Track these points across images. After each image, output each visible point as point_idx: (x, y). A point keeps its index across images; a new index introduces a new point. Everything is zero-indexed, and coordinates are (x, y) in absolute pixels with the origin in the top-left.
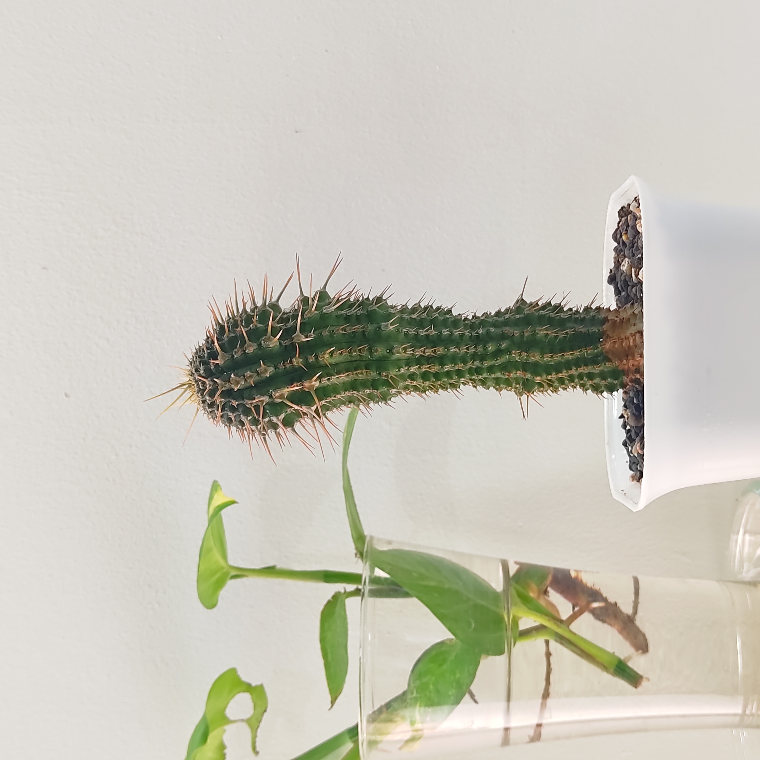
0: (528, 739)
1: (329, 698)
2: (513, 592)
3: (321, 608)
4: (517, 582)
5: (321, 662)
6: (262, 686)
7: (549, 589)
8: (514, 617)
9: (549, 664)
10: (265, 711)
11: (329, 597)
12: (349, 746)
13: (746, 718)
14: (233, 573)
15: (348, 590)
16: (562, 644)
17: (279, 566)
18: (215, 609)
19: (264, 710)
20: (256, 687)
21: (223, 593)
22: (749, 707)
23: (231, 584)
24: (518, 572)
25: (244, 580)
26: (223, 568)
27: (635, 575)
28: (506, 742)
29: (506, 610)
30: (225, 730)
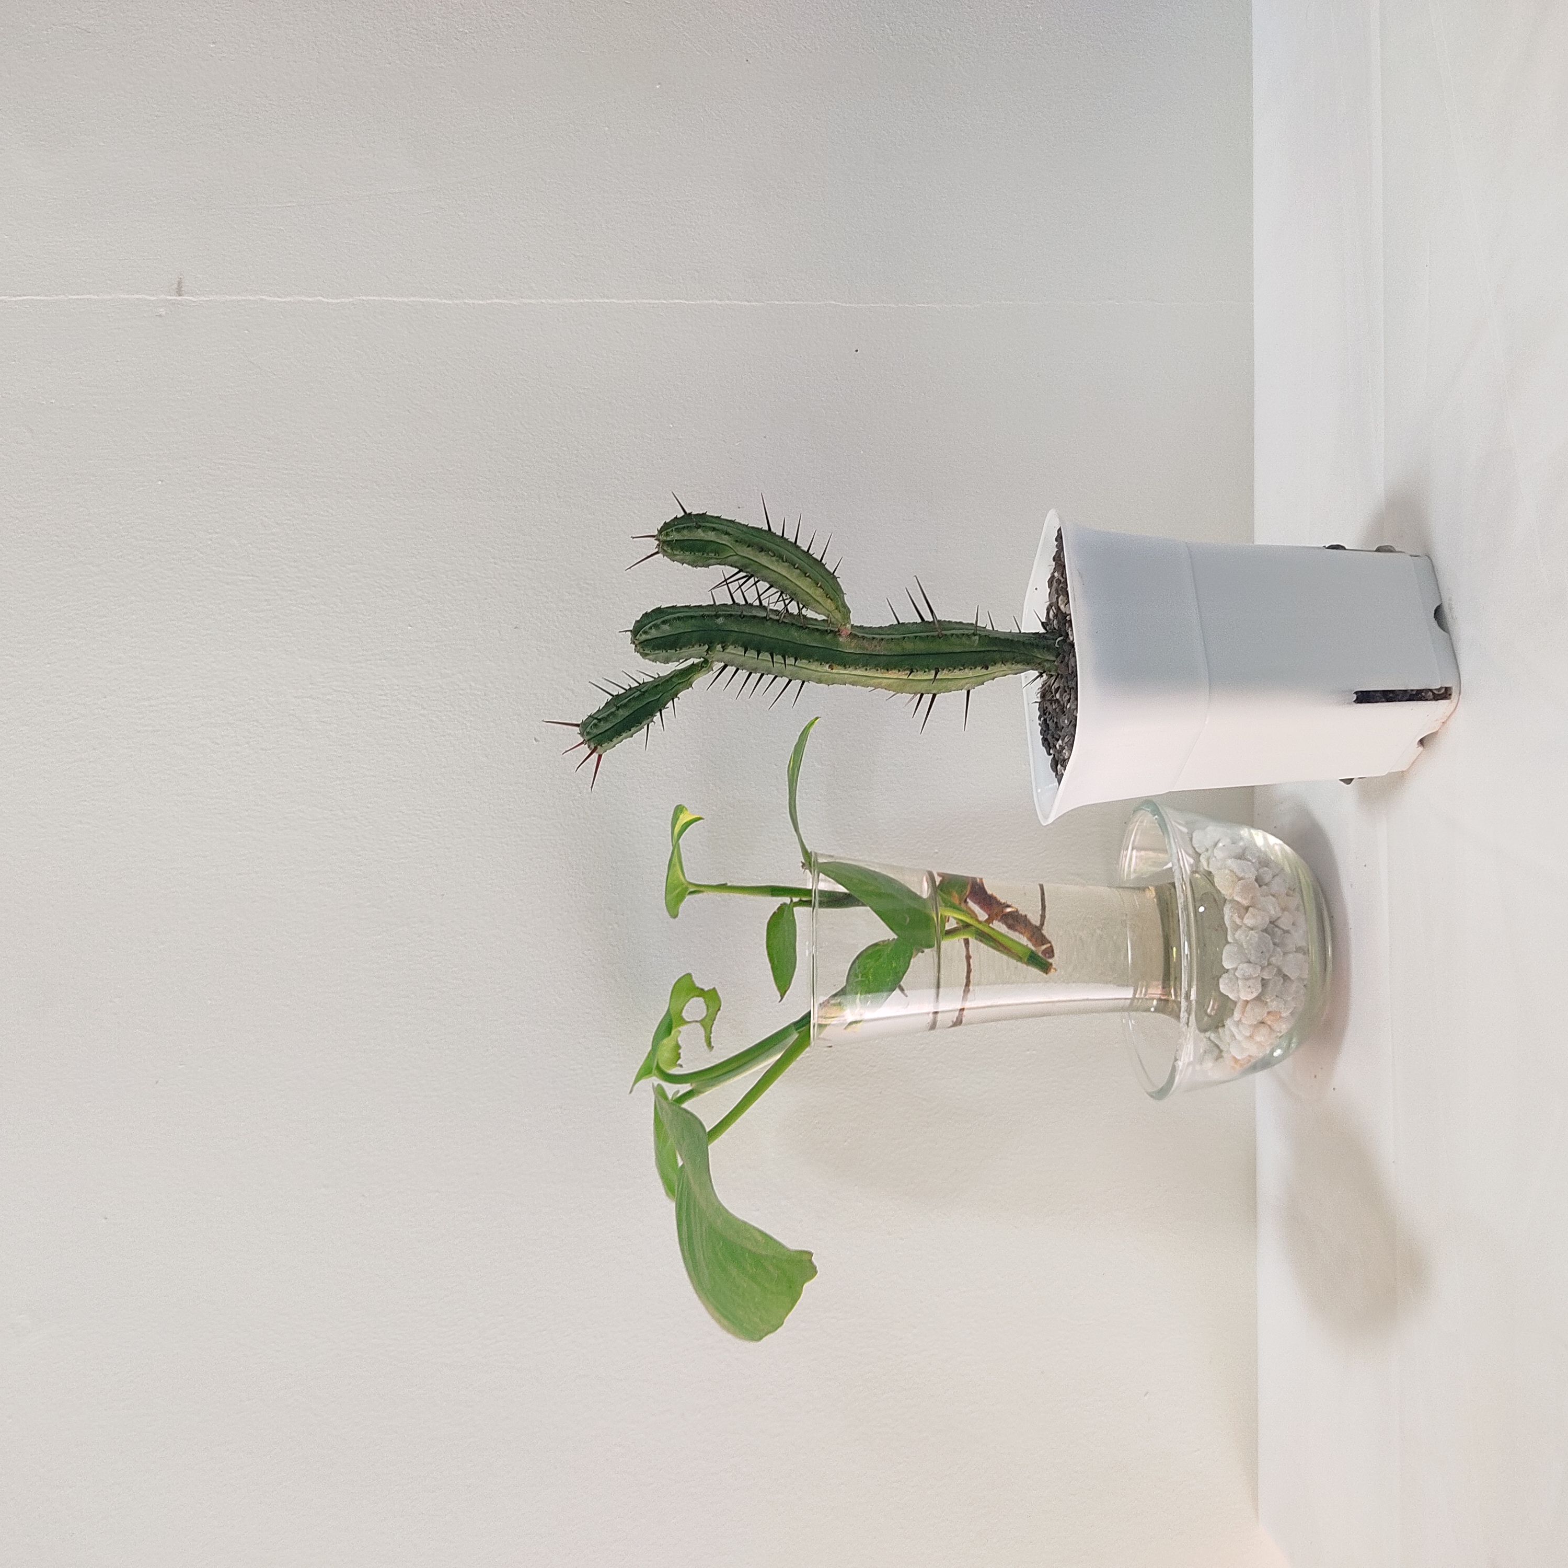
0: (951, 1024)
1: (779, 994)
2: (939, 898)
3: (768, 919)
4: (941, 890)
5: (769, 966)
6: (714, 988)
7: (968, 900)
8: (941, 916)
9: (969, 965)
10: (719, 1010)
11: (775, 909)
12: (795, 1036)
13: (1136, 1001)
14: (692, 890)
15: (794, 902)
16: (981, 941)
17: (730, 883)
18: (677, 919)
19: (717, 1009)
20: (709, 991)
21: (683, 905)
22: (1139, 992)
23: (688, 897)
24: (941, 882)
25: (700, 895)
26: (683, 884)
28: (933, 1026)
29: (935, 912)
30: (680, 1032)
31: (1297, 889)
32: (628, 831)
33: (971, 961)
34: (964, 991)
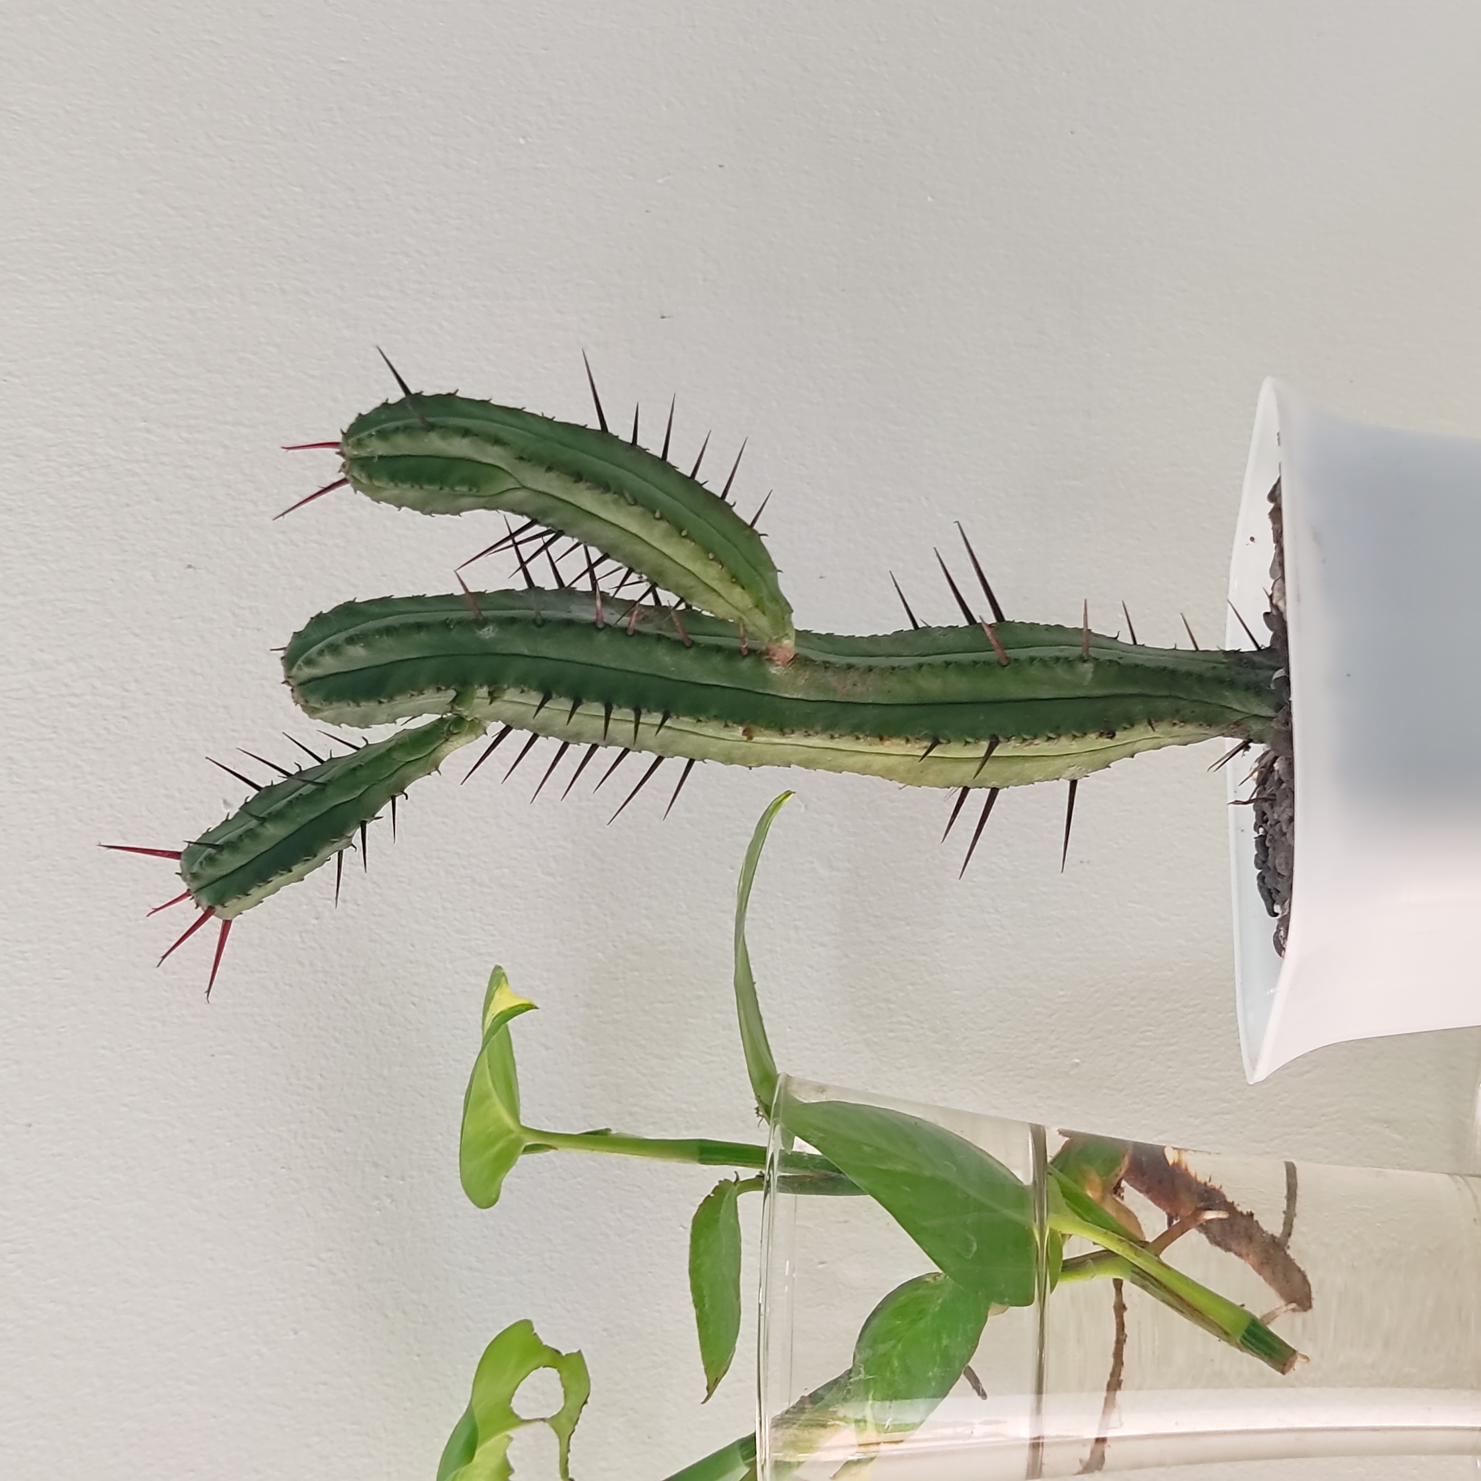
1: (703, 1382)
2: (1053, 1185)
3: (694, 1210)
4: (1061, 1170)
7: (1124, 1183)
8: (1053, 1233)
10: (586, 1402)
11: (708, 1191)
12: (743, 1470)
14: (530, 1141)
15: (742, 1179)
16: (1143, 1287)
17: (617, 1129)
18: (493, 1209)
19: (583, 1400)
20: (570, 1356)
24: (1066, 1151)
25: (549, 1154)
26: (510, 1131)
27: (1290, 1159)
29: (1038, 1220)
30: (511, 1439)
32: (416, 1000)
34: (1106, 1399)
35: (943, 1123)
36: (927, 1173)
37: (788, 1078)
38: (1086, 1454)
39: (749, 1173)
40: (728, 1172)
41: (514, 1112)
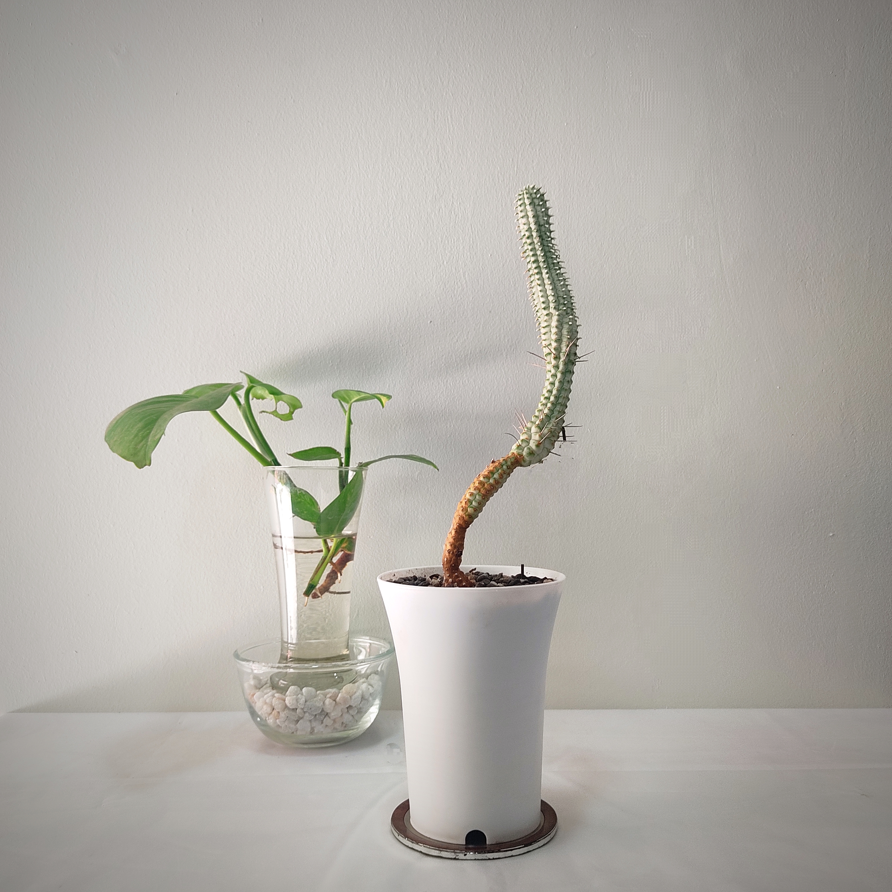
1: (292, 452)
2: (343, 538)
3: (333, 447)
5: (307, 448)
6: (293, 419)
8: (332, 538)
11: (338, 450)
12: (269, 460)
15: (342, 459)
16: (321, 559)
17: (352, 426)
18: (331, 397)
19: (283, 419)
20: (292, 416)
26: (351, 400)
27: (351, 592)
29: (335, 535)
30: (271, 399)
31: (346, 729)
33: (310, 554)
35: (358, 508)
36: (347, 505)
37: (367, 470)
38: (279, 544)
39: (343, 460)
40: (343, 455)
41: (356, 401)
